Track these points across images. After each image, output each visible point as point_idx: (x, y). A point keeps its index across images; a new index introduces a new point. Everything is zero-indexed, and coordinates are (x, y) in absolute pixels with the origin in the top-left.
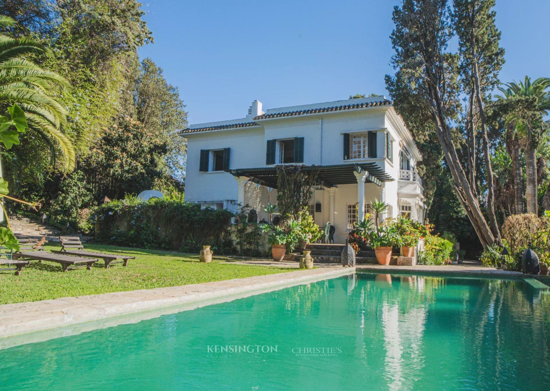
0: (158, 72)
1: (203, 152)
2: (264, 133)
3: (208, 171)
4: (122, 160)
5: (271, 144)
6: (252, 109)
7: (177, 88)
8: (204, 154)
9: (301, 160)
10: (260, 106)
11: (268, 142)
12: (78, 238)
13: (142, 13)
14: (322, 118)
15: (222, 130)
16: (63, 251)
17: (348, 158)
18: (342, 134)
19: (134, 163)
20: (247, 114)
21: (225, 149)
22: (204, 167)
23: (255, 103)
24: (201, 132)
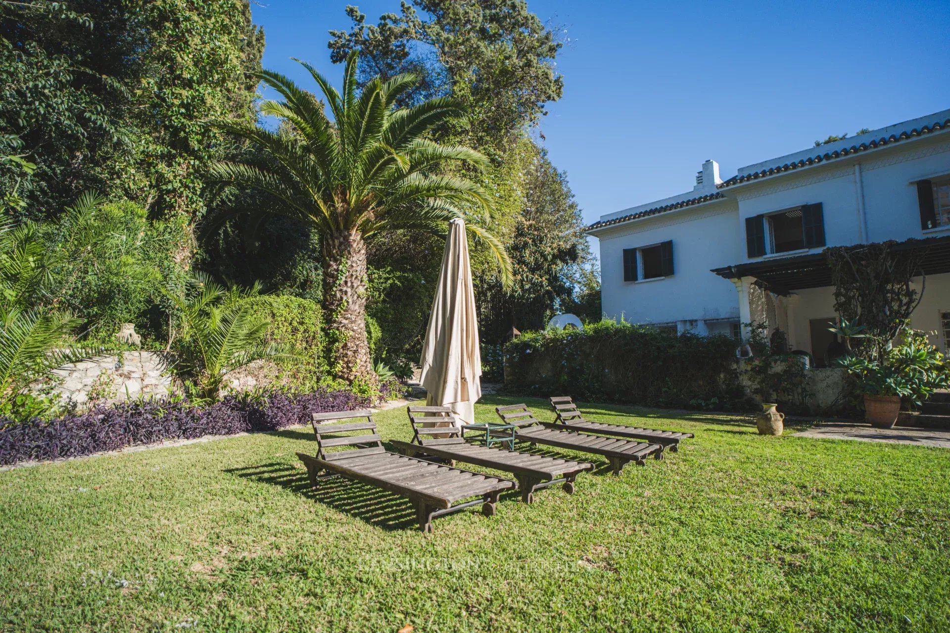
0: (542, 154)
1: (626, 252)
2: (738, 207)
3: (637, 280)
4: (522, 275)
5: (754, 225)
6: (704, 175)
7: (565, 173)
8: (629, 255)
9: (821, 242)
10: (716, 167)
11: (749, 221)
12: (569, 399)
13: (558, 45)
14: (860, 162)
15: (657, 215)
16: (559, 422)
17: (935, 225)
18: (912, 183)
19: (536, 278)
20: (695, 184)
21: (662, 243)
22: (630, 275)
23: (708, 164)
24: (621, 223)
